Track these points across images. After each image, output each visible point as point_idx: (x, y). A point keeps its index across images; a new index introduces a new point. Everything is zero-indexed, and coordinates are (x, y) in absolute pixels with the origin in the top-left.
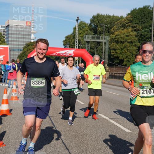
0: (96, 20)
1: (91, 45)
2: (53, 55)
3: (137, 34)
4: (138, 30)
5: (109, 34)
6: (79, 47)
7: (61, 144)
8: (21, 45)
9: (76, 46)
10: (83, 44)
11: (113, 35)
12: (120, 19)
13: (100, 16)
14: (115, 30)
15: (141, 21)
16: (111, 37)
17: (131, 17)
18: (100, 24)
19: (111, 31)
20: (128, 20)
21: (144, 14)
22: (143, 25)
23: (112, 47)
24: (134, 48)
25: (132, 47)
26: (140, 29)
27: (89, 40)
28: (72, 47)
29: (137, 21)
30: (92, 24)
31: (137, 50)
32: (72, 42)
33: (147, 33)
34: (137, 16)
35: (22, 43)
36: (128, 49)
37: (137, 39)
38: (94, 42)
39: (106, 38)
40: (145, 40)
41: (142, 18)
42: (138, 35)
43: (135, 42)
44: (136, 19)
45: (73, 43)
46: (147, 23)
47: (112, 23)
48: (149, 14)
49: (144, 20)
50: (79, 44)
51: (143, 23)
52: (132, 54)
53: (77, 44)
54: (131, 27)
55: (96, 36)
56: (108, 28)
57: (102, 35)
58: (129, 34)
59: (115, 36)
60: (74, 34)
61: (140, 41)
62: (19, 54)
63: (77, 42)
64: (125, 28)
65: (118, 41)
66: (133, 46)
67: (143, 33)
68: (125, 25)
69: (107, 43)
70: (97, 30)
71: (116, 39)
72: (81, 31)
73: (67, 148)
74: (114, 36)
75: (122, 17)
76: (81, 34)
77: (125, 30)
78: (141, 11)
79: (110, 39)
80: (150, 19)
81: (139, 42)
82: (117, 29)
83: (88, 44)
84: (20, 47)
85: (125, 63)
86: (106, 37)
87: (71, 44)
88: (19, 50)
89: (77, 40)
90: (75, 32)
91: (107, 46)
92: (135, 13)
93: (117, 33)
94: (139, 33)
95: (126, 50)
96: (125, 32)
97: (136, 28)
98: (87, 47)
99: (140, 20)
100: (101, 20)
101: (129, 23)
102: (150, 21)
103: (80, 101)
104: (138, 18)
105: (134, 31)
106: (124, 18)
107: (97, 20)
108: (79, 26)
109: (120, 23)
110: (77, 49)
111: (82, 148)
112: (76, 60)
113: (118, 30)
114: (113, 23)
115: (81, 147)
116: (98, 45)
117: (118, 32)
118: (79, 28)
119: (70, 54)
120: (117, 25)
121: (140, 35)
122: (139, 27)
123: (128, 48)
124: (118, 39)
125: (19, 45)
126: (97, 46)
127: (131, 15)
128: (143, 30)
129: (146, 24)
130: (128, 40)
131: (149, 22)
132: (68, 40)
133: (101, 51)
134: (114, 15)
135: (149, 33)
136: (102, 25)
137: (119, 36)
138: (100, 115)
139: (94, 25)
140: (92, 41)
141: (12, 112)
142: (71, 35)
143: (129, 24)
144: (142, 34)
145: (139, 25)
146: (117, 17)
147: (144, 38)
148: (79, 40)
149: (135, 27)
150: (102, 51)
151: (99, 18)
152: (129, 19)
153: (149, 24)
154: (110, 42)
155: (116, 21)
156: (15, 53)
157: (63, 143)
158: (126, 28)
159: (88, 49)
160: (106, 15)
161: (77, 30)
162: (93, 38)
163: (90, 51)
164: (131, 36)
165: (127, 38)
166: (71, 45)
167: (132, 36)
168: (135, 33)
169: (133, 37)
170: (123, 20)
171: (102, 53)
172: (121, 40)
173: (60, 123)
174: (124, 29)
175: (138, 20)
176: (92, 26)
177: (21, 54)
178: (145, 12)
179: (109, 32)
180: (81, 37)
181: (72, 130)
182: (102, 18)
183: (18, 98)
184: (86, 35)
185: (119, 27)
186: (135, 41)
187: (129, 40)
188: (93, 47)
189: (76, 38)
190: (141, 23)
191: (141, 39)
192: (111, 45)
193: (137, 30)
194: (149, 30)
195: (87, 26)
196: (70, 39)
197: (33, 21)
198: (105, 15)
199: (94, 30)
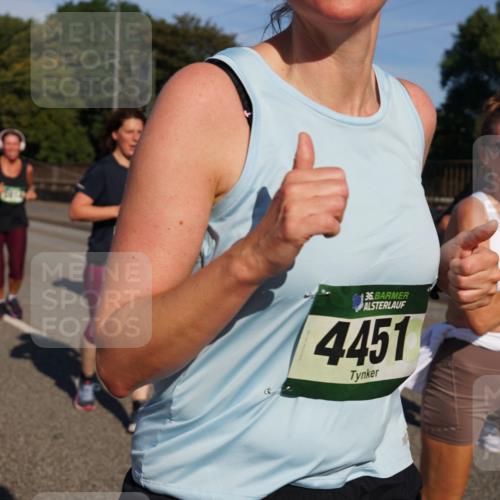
23: (7, 107)
85: (42, 154)
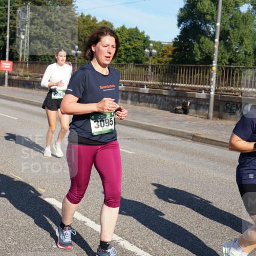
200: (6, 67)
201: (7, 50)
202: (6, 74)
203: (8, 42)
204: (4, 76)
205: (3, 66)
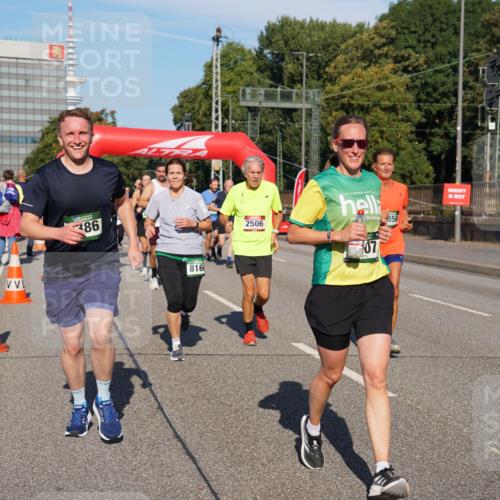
0: (278, 37)
1: (263, 120)
2: (140, 155)
3: (413, 81)
4: (416, 69)
5: (320, 83)
6: (224, 127)
7: (169, 440)
8: (34, 123)
9: (213, 125)
10: (236, 117)
11: (333, 85)
12: (356, 33)
13: (290, 26)
14: (341, 71)
15: (422, 38)
16: (327, 93)
17: (392, 27)
18: (292, 50)
19: (326, 73)
20: (382, 36)
21: (432, 15)
22: (431, 53)
24: (403, 128)
25: (396, 123)
26: (420, 65)
27: (256, 104)
28: (201, 127)
29: (412, 41)
30: (266, 52)
31: (412, 132)
32: (201, 113)
33: (445, 79)
34: (410, 24)
35: (38, 117)
36: (382, 132)
37: (410, 96)
38: (273, 109)
39: (312, 96)
40: (437, 101)
41: (426, 30)
42: (416, 86)
43: (405, 108)
44: (406, 31)
45: (205, 115)
46: (442, 44)
47: (329, 46)
48: (450, 16)
49: (433, 36)
50: (223, 118)
51: (429, 45)
52: (397, 146)
53: (217, 119)
54: (391, 60)
55: (279, 89)
56: (316, 62)
57: (299, 85)
58: (384, 82)
59: (342, 90)
60: (207, 83)
61: (422, 105)
62: (29, 151)
63: (217, 111)
64: (371, 61)
65: (351, 105)
66: (400, 121)
67: (430, 77)
68: (372, 51)
69: (316, 113)
70: (281, 69)
71: (345, 100)
72: (231, 75)
73: (189, 453)
74: (336, 88)
75: (361, 27)
76: (228, 83)
77: (373, 69)
78: (421, 5)
79: (323, 98)
80: (451, 30)
81: (419, 108)
82: (348, 67)
83: (254, 117)
84: (30, 128)
86: (311, 92)
87: (200, 117)
88: (29, 140)
89: (217, 103)
90: (211, 78)
91: (316, 124)
92: (403, 14)
93: (345, 79)
94: (417, 77)
95: (378, 135)
96: (372, 76)
97: (407, 63)
98: (249, 126)
99: (419, 36)
100: (294, 38)
101: (384, 45)
102: (453, 39)
103: (230, 300)
104: (413, 29)
105: (400, 73)
106: (368, 29)
107: (282, 37)
108: (223, 57)
109: (357, 48)
110: (217, 135)
111: (238, 452)
112: (217, 169)
113: (349, 70)
114: (333, 46)
115: (236, 448)
116: (285, 119)
117: (350, 76)
118: (222, 65)
119: (195, 151)
120: (346, 52)
121: (422, 84)
122: (417, 60)
123: (384, 129)
124: (352, 98)
125: (26, 122)
126: (283, 123)
127: (393, 20)
128: (429, 67)
129: (440, 49)
130: (383, 103)
131: (450, 42)
132: (190, 106)
133: (297, 139)
134: (334, 21)
135: (451, 78)
136: (297, 53)
137: (355, 90)
138: (296, 345)
139: (272, 53)
140: (267, 108)
141: (8, 342)
142: (198, 87)
143: (386, 49)
144: (429, 80)
145: (417, 53)
146: (345, 25)
147: (435, 95)
148: (223, 104)
149: (404, 59)
150: (300, 139)
151: (288, 32)
152: (384, 32)
153: (450, 48)
154: (323, 109)
155: (344, 41)
156: (14, 151)
157: (177, 436)
158: (376, 62)
159: (255, 132)
160: (311, 21)
161: (217, 70)
162: (269, 96)
163: (262, 139)
164: (393, 87)
165: (380, 94)
166: (199, 122)
167: (395, 90)
168: (406, 78)
169: (400, 92)
170: (365, 36)
171: (300, 144)
172: (361, 103)
173: (165, 372)
174: (369, 66)
175: (413, 36)
176: (265, 56)
177: (33, 153)
178: (434, 11)
179: (320, 77)
180: (229, 93)
181: (204, 396)
182: (297, 30)
183: (28, 295)
184: (248, 86)
185: (352, 60)
186: (404, 104)
187: (387, 103)
188: (269, 128)
189: (214, 96)
190: (422, 45)
191: (424, 97)
192: (330, 118)
193: (410, 69)
194: (451, 67)
195: (249, 56)
196: (194, 101)
197: (71, 45)
198: (308, 20)
199: (271, 70)
200: (456, 197)
201: (459, 159)
202: (457, 213)
203: (459, 141)
204: (453, 217)
205: (450, 196)
